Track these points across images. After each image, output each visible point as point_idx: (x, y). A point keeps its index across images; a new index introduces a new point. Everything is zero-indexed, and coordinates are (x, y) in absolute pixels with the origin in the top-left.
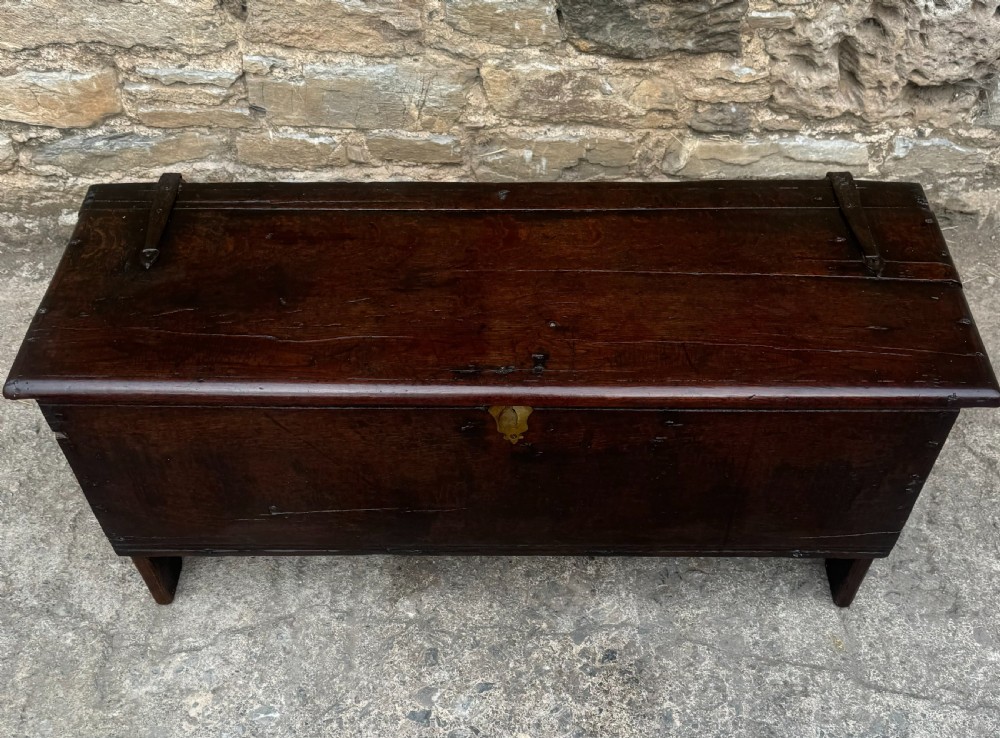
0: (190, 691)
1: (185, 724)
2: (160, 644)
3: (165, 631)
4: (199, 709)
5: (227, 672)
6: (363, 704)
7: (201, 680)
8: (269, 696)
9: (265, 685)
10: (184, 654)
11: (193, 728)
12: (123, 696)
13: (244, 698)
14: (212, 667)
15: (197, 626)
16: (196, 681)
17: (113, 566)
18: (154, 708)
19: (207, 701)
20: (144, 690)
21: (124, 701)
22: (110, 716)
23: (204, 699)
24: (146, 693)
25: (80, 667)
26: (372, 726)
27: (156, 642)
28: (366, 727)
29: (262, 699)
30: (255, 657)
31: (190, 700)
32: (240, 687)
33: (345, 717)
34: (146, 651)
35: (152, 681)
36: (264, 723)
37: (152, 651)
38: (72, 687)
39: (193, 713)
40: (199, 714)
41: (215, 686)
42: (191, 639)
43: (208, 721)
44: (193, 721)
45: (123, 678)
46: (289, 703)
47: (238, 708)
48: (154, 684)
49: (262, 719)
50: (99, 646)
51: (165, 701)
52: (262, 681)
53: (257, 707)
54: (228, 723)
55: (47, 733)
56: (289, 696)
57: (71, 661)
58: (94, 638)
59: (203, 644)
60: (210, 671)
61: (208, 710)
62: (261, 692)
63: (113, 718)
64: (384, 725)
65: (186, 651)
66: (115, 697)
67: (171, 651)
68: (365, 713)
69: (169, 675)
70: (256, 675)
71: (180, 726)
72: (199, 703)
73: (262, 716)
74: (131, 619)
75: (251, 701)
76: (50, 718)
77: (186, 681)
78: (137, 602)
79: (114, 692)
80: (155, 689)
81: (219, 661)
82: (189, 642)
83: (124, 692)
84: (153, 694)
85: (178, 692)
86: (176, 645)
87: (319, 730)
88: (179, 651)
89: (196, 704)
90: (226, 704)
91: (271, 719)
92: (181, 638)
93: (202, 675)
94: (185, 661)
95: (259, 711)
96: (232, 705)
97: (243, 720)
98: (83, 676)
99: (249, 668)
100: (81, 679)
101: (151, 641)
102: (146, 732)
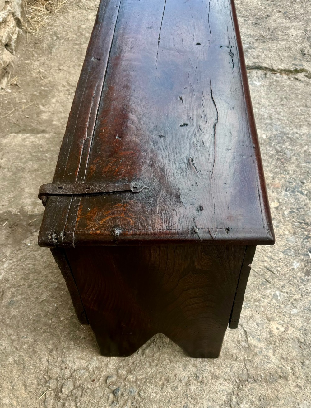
0: (270, 332)
1: (289, 332)
2: (243, 353)
3: (235, 351)
4: (280, 327)
5: (257, 317)
6: (266, 259)
7: (263, 328)
8: (268, 296)
9: (262, 299)
10: (249, 339)
11: (290, 328)
12: (278, 367)
13: (271, 307)
14: (255, 324)
15: (231, 335)
16: (265, 330)
17: (193, 390)
18: (283, 349)
19: (275, 324)
20: (272, 357)
21: (280, 366)
22: (291, 371)
23: (274, 325)
24: (274, 355)
25: (264, 394)
26: (277, 254)
27: (241, 355)
28: (278, 257)
29: (270, 299)
30: (247, 305)
31: (275, 332)
32: (265, 309)
33: (273, 265)
34: (248, 360)
35: (266, 353)
36: (282, 297)
37: (248, 357)
38: (277, 397)
39: (282, 329)
40: (283, 326)
41: (266, 320)
42: (240, 336)
43: (286, 321)
44: (287, 329)
45: (268, 368)
46: (270, 288)
47: (277, 309)
48: (268, 352)
49: (281, 298)
50: (249, 386)
51: (277, 344)
52: (260, 300)
53: (274, 301)
54: (285, 312)
55: (308, 404)
56: (266, 289)
57: (260, 400)
58: (243, 390)
59: (242, 330)
60: (257, 325)
61: (280, 323)
62: (266, 300)
63: (292, 369)
64: (276, 250)
65: (247, 338)
66: (279, 371)
67: (247, 346)
68: (271, 258)
69: (262, 345)
70: (257, 303)
71: (291, 334)
72: (276, 327)
73: (279, 298)
74: (229, 371)
75: (272, 304)
76: (299, 404)
77: (265, 335)
78: (218, 371)
79: (276, 372)
80: (271, 351)
81: (251, 321)
82: (242, 337)
83: (275, 367)
84: (274, 351)
85: (271, 338)
86: (243, 344)
87: (282, 274)
88: (247, 341)
89: (277, 329)
90: (275, 315)
91: (280, 295)
92: (239, 342)
93: (260, 328)
94: (253, 338)
95: (276, 300)
96: (276, 312)
97: (282, 306)
98: (269, 391)
99: (254, 307)
100: (271, 392)
101: (242, 358)
102: (296, 351)
